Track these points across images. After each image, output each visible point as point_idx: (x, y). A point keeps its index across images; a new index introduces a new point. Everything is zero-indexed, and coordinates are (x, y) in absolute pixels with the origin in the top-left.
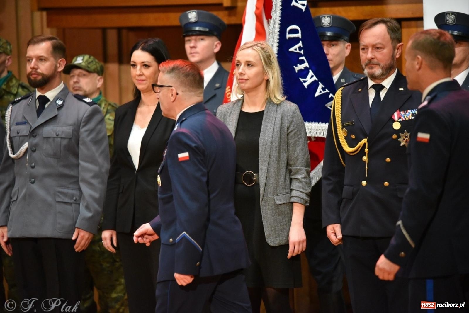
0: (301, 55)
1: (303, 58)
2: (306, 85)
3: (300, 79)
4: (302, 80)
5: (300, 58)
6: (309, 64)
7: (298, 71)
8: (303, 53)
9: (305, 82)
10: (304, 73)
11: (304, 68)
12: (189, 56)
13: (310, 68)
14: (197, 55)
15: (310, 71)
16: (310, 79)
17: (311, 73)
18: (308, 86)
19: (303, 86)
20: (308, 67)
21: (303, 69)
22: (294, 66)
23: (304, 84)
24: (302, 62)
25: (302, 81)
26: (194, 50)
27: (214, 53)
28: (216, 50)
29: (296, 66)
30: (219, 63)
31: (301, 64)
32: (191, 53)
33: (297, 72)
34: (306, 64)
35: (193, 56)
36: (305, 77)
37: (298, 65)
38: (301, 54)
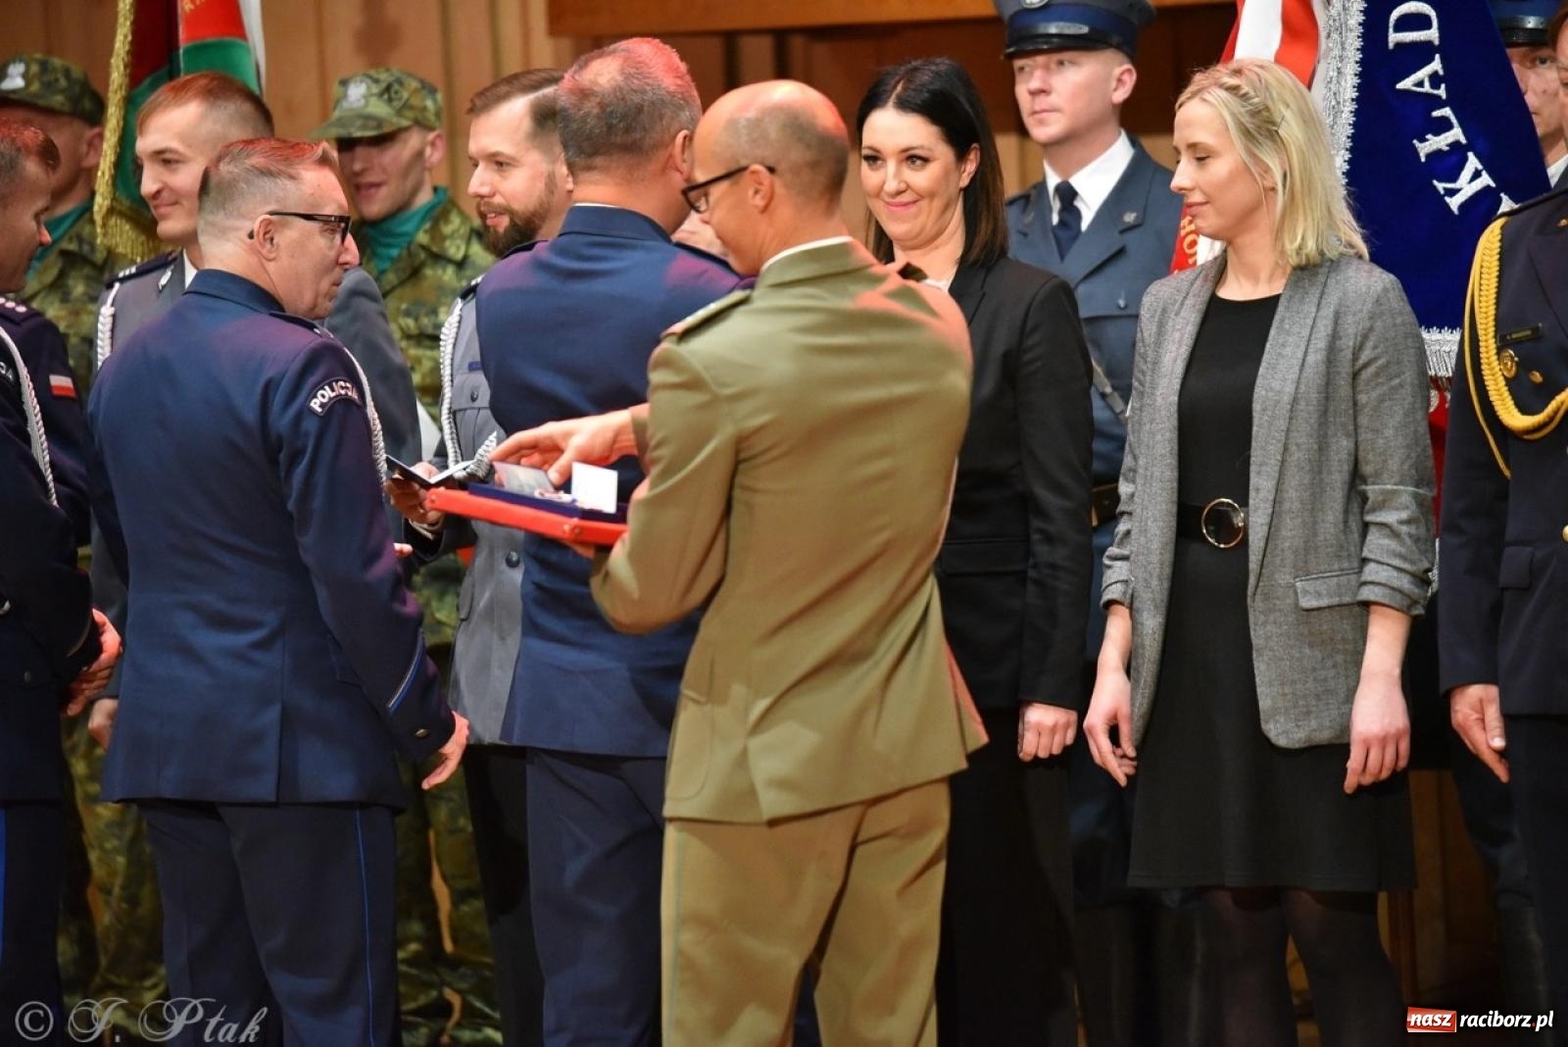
0: (1439, 103)
1: (1447, 112)
2: (1454, 203)
3: (1435, 182)
4: (1440, 186)
5: (1436, 114)
6: (1465, 133)
7: (1428, 156)
8: (1444, 96)
9: (1452, 193)
10: (1449, 163)
11: (1447, 145)
12: (1029, 122)
13: (1469, 147)
14: (1053, 116)
15: (1471, 155)
16: (1470, 182)
17: (1473, 162)
18: (1462, 207)
19: (1447, 206)
20: (1463, 141)
21: (1446, 148)
22: (1415, 141)
23: (1447, 199)
24: (1444, 126)
25: (1442, 192)
26: (1042, 102)
27: (1114, 106)
28: (1121, 95)
29: (1423, 140)
30: (1134, 142)
31: (1437, 133)
32: (1035, 113)
33: (1423, 160)
34: (1456, 134)
35: (1041, 123)
36: (1454, 179)
37: (1429, 136)
38: (1439, 97)
